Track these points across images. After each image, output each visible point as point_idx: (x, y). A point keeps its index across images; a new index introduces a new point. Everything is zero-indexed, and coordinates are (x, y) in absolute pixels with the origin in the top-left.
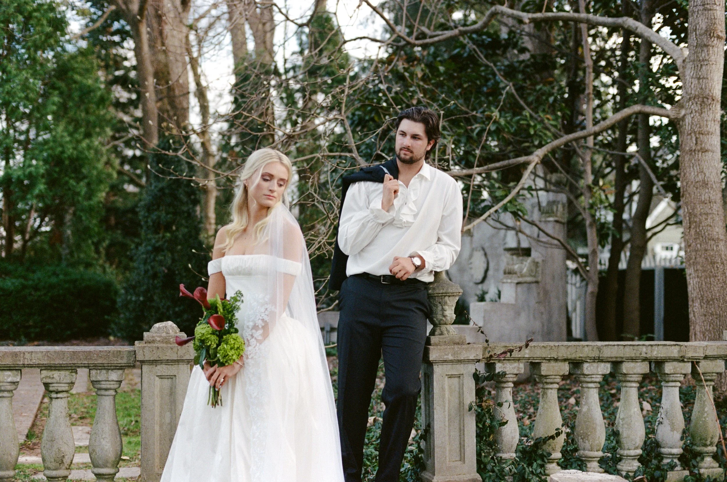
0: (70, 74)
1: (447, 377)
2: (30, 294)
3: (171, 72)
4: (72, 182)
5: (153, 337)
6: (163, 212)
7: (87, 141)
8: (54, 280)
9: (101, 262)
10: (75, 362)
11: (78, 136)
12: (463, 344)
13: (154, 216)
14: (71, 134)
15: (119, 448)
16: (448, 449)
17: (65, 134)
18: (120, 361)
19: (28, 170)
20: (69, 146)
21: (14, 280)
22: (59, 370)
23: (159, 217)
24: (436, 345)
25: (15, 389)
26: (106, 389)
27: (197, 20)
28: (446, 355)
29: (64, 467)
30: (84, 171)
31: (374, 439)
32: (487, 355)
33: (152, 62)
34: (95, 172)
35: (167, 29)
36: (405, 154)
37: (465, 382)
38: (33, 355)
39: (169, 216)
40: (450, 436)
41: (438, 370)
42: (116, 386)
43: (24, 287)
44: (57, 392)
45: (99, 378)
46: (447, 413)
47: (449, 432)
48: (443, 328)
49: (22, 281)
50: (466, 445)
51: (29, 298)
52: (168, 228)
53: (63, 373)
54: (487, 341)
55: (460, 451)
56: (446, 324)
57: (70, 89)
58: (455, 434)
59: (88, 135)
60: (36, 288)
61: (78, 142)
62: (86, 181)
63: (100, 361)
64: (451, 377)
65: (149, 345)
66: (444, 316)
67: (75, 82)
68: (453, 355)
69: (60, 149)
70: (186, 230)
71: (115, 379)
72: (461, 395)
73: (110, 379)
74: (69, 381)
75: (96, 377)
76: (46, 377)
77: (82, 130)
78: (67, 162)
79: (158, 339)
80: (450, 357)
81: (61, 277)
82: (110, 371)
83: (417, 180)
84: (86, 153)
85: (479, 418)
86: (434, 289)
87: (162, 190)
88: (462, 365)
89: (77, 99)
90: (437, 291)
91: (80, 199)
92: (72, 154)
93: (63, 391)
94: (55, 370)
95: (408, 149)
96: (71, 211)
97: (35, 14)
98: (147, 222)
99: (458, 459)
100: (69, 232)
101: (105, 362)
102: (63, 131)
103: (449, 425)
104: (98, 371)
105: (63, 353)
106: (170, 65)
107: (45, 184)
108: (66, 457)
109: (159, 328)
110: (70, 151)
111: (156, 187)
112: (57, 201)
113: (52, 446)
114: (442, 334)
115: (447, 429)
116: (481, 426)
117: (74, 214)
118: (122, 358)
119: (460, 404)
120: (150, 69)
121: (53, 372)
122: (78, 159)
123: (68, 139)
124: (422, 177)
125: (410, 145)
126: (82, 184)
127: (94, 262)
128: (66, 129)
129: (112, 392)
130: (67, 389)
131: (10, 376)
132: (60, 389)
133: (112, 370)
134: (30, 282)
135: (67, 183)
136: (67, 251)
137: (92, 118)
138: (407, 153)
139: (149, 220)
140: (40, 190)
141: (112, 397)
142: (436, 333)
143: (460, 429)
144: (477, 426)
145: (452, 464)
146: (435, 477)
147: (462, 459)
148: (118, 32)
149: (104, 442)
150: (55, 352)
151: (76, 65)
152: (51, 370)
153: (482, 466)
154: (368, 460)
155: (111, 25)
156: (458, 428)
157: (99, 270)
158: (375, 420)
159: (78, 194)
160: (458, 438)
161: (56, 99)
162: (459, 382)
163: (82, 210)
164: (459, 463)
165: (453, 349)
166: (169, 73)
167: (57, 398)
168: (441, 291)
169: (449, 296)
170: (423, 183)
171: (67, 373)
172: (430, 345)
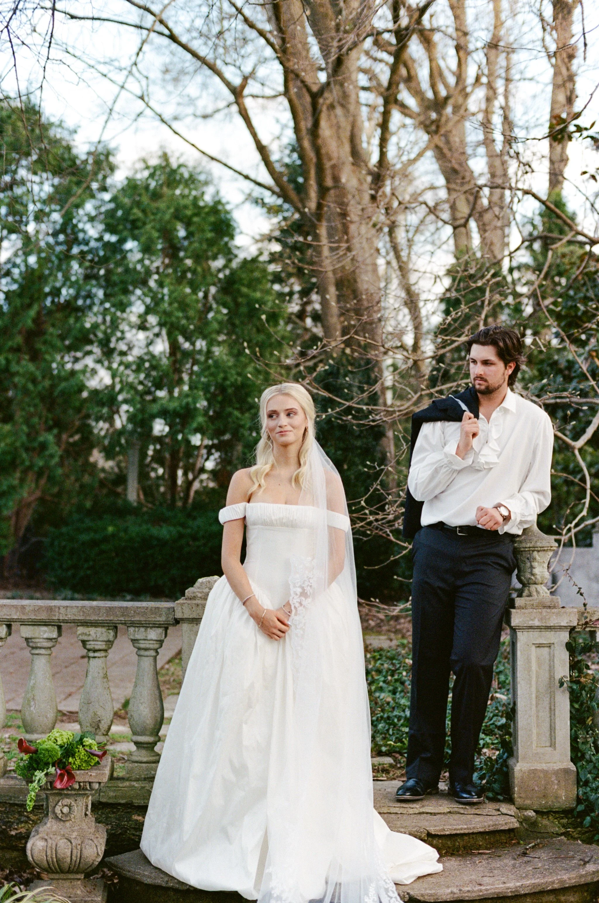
1: (533, 647)
2: (188, 544)
3: (358, 280)
4: (237, 413)
5: (194, 593)
10: (112, 618)
12: (554, 607)
15: (159, 715)
16: (535, 732)
17: (228, 358)
18: (158, 619)
20: (233, 371)
21: (172, 529)
22: (96, 627)
24: (521, 608)
25: (53, 646)
26: (146, 649)
28: (532, 620)
29: (100, 733)
30: (250, 400)
32: (583, 622)
35: (353, 228)
36: (479, 384)
37: (557, 653)
38: (69, 609)
40: (537, 716)
41: (522, 638)
42: (156, 646)
43: (181, 536)
44: (95, 651)
45: (138, 637)
46: (534, 689)
47: (538, 711)
48: (533, 588)
49: (180, 529)
50: (557, 727)
51: (187, 549)
53: (99, 629)
54: (585, 605)
55: (551, 734)
56: (535, 584)
57: (237, 305)
58: (545, 715)
60: (195, 538)
61: (244, 366)
62: (252, 411)
63: (137, 618)
64: (539, 646)
65: (189, 602)
66: (533, 575)
67: (242, 296)
68: (541, 620)
69: (222, 375)
71: (154, 638)
72: (551, 669)
73: (149, 638)
74: (105, 639)
75: (134, 635)
76: (83, 634)
78: (230, 390)
79: (199, 595)
80: (537, 623)
82: (149, 629)
83: (500, 414)
84: (253, 379)
85: (574, 698)
86: (521, 542)
88: (553, 633)
89: (244, 316)
90: (524, 545)
91: (245, 432)
92: (236, 380)
93: (100, 650)
94: (92, 626)
95: (480, 378)
99: (548, 744)
101: (142, 619)
102: (226, 354)
103: (537, 705)
104: (137, 629)
105: (99, 608)
106: (358, 272)
108: (103, 722)
109: (202, 583)
110: (234, 377)
113: (88, 710)
114: (530, 595)
115: (534, 708)
116: (577, 706)
118: (160, 615)
119: (550, 679)
121: (90, 629)
122: (243, 387)
123: (232, 363)
124: (506, 411)
125: (482, 373)
126: (247, 415)
129: (153, 653)
130: (104, 647)
131: (45, 632)
132: (97, 647)
133: (151, 627)
134: (189, 531)
135: (230, 414)
138: (481, 382)
141: (152, 658)
142: (524, 594)
143: (550, 709)
144: (572, 706)
145: (542, 750)
146: (518, 765)
147: (553, 745)
149: (142, 708)
150: (91, 607)
152: (88, 626)
153: (579, 755)
156: (548, 708)
160: (548, 720)
162: (550, 654)
164: (550, 749)
165: (541, 613)
166: (355, 281)
167: (94, 657)
168: (528, 545)
169: (538, 551)
170: (509, 417)
171: (104, 630)
172: (514, 607)
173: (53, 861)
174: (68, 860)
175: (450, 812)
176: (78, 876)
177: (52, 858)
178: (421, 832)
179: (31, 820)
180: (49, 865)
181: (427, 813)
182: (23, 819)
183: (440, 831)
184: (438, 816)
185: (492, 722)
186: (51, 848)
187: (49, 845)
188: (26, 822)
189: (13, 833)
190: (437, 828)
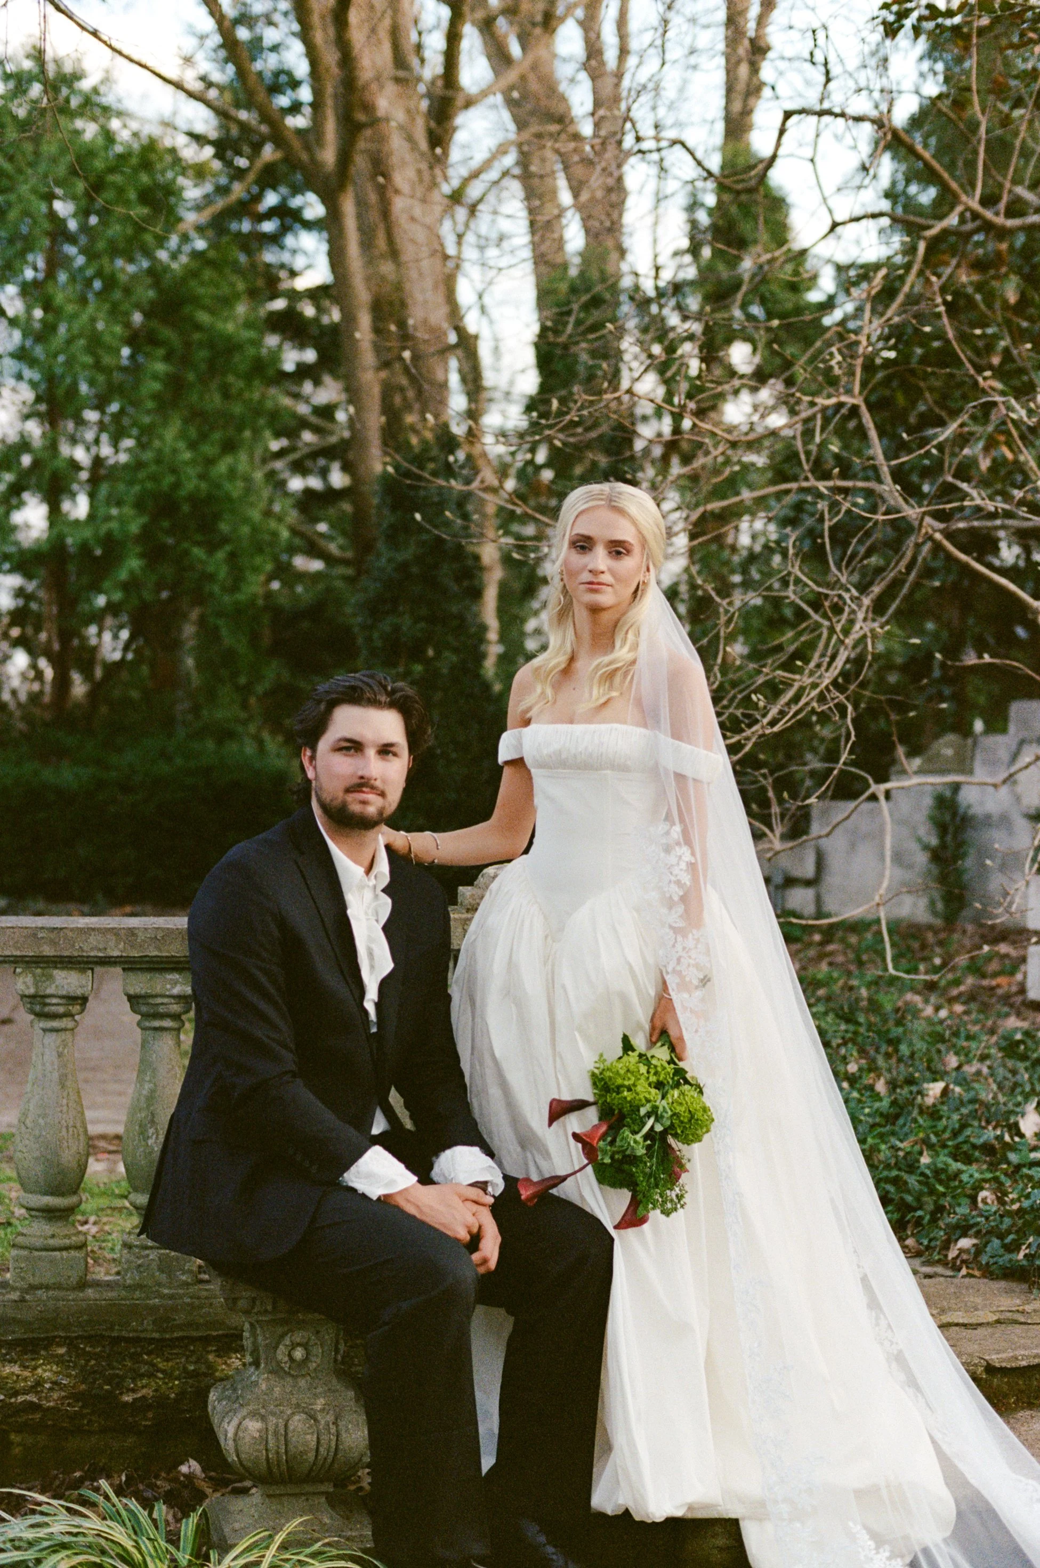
0: (187, 309)
2: (114, 800)
3: (409, 301)
4: (198, 552)
6: (407, 617)
7: (228, 460)
8: (164, 768)
9: (252, 729)
11: (208, 449)
13: (386, 626)
14: (193, 446)
17: (181, 445)
19: (104, 529)
20: (191, 471)
21: (81, 770)
23: (397, 629)
27: (466, 181)
30: (224, 527)
31: (947, 1135)
33: (368, 279)
34: (245, 530)
35: (399, 204)
39: (419, 626)
43: (101, 784)
49: (96, 770)
51: (113, 809)
52: (416, 653)
57: (188, 345)
59: (229, 447)
60: (126, 787)
61: (210, 462)
62: (228, 548)
67: (198, 327)
69: (169, 479)
70: (454, 658)
77: (217, 436)
78: (186, 508)
81: (179, 761)
84: (228, 486)
87: (403, 567)
89: (203, 366)
91: (216, 589)
92: (197, 488)
96: (195, 614)
97: (111, 178)
98: (369, 639)
100: (190, 662)
102: (176, 439)
106: (407, 286)
107: (142, 556)
110: (191, 481)
111: (390, 560)
112: (164, 595)
117: (202, 622)
120: (362, 294)
122: (210, 499)
123: (187, 455)
126: (221, 555)
127: (240, 729)
128: (182, 435)
135: (187, 553)
136: (186, 705)
137: (237, 409)
139: (376, 635)
140: (132, 572)
148: (271, 213)
151: (201, 291)
154: (941, 1182)
155: (258, 198)
157: (250, 749)
158: (945, 1092)
159: (211, 577)
161: (160, 367)
163: (219, 614)
166: (403, 305)
173: (279, 1461)
174: (311, 1456)
175: (998, 1322)
176: (323, 1488)
177: (277, 1453)
178: (976, 1365)
179: (159, 1370)
180: (269, 1468)
181: (957, 1325)
182: (144, 1369)
183: (1009, 1360)
184: (980, 1331)
185: (961, 1139)
186: (276, 1433)
187: (271, 1429)
188: (151, 1375)
189: (128, 1398)
190: (1004, 1356)
